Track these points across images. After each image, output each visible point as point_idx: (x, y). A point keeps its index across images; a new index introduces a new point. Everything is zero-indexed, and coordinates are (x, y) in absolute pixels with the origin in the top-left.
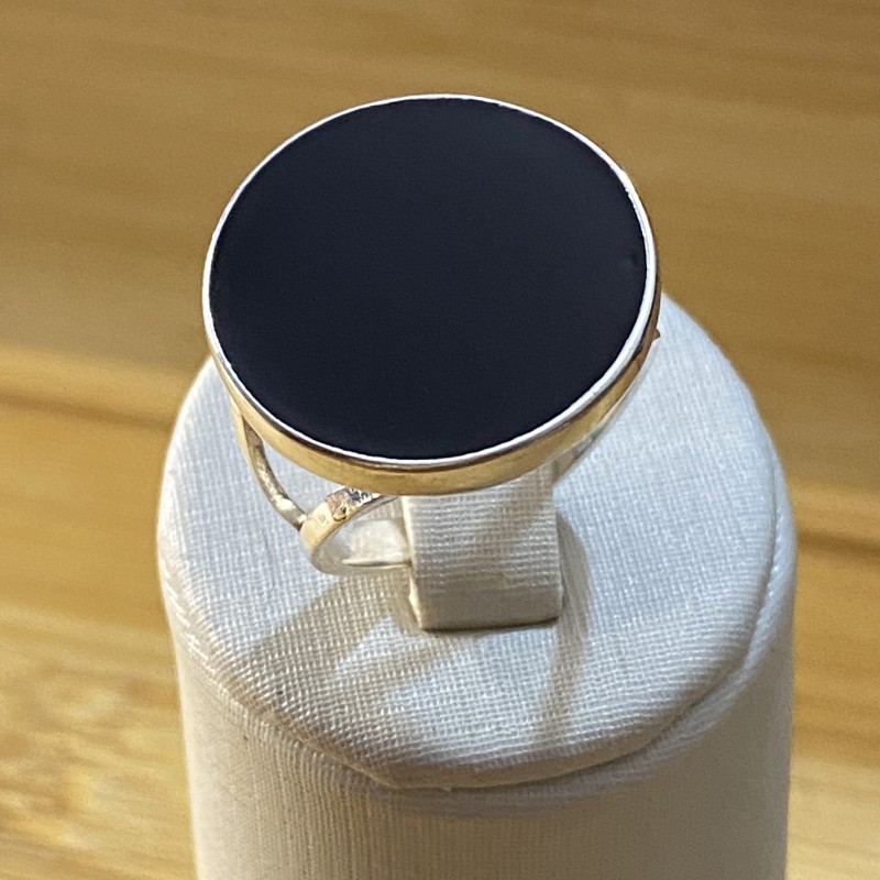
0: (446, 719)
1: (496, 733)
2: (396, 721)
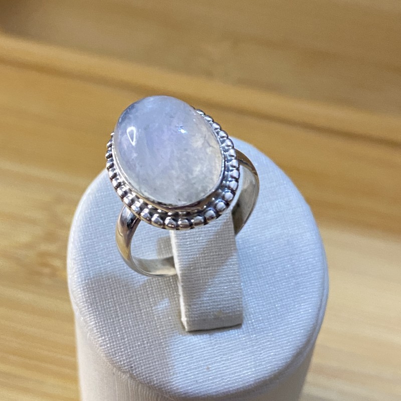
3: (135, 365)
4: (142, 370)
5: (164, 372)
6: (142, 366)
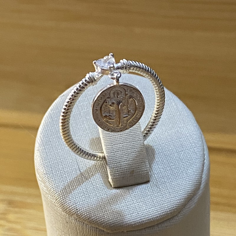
0: (124, 212)
1: (137, 215)
2: (110, 214)
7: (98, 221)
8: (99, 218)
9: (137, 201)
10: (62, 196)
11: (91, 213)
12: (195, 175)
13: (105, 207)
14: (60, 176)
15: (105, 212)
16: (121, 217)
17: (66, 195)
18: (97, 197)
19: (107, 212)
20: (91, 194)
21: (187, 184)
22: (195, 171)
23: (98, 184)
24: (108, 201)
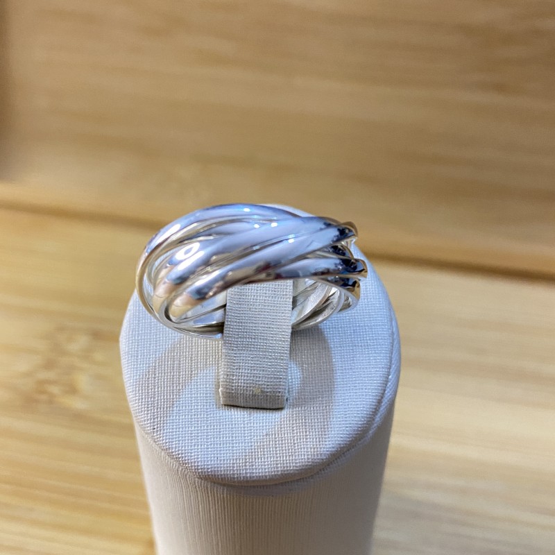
0: (224, 454)
2: (202, 452)
3: (157, 428)
4: (163, 433)
5: (185, 440)
6: (164, 430)
7: (179, 458)
8: (182, 454)
9: (251, 439)
10: (139, 399)
11: (172, 442)
12: (359, 417)
13: (198, 436)
14: (146, 364)
15: (195, 445)
16: (217, 460)
17: (145, 399)
18: (191, 416)
19: (198, 445)
20: (184, 408)
21: (341, 431)
22: (361, 410)
23: (200, 394)
24: (205, 428)
